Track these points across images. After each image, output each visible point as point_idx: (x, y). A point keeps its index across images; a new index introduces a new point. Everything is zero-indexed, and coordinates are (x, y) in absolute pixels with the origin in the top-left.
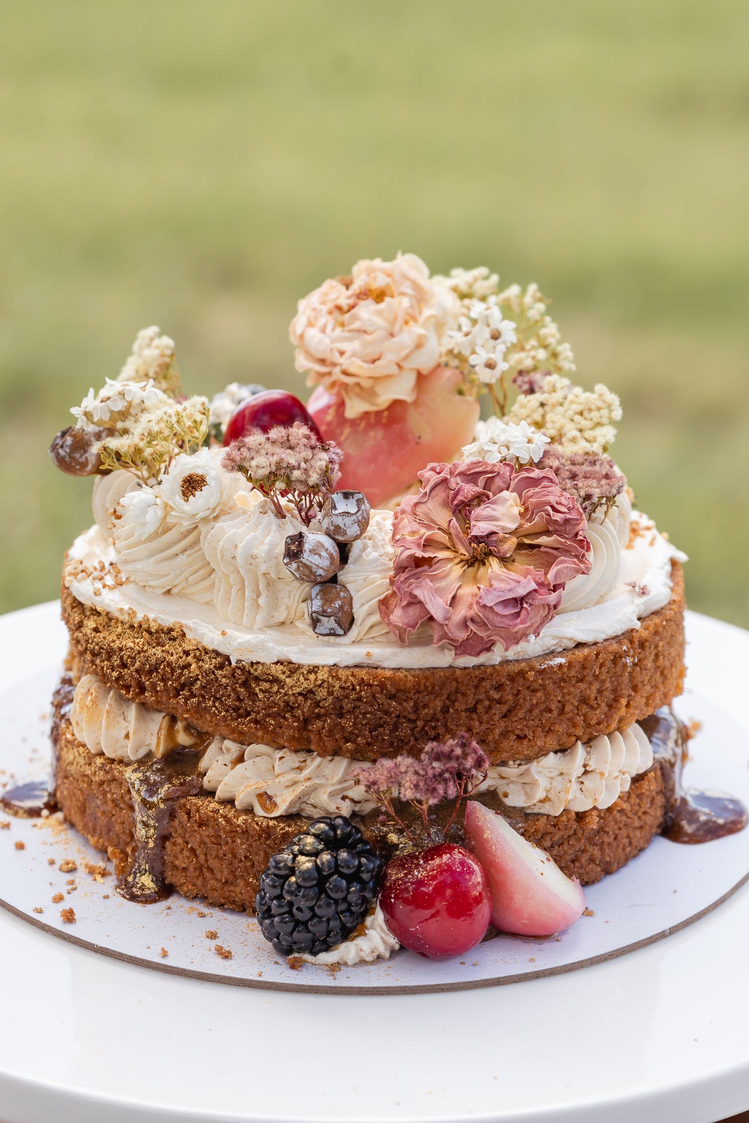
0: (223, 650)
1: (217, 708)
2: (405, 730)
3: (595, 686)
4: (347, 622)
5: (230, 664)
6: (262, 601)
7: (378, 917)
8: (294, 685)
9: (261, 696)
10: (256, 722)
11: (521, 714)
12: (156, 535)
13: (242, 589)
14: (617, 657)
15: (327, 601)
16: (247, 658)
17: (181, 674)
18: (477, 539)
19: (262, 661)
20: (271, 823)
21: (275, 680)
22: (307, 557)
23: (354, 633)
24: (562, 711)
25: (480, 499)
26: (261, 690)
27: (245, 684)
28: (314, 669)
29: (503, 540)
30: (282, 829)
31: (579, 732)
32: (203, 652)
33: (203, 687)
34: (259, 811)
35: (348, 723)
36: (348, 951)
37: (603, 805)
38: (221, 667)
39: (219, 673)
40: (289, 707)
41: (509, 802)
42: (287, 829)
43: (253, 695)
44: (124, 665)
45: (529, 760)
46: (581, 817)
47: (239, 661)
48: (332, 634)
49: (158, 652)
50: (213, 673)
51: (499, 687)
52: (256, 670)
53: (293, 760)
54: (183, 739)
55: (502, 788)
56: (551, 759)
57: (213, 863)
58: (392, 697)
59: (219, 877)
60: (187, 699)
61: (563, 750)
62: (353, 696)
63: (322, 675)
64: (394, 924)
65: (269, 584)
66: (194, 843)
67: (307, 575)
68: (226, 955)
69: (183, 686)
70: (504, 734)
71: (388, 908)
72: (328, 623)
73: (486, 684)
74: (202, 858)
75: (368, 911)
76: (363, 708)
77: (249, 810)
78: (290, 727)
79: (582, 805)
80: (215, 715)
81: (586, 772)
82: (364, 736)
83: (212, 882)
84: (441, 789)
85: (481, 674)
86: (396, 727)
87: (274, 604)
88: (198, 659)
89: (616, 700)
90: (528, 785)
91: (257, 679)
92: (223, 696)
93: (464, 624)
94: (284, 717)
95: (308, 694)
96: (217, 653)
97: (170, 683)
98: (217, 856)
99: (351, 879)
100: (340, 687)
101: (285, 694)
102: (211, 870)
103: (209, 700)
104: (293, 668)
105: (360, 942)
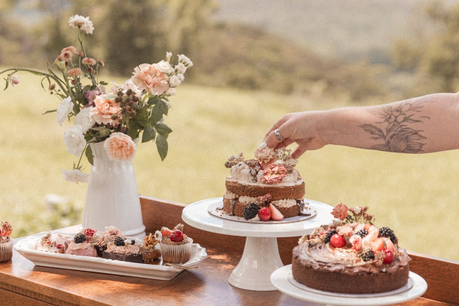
0: (242, 184)
2: (262, 194)
3: (287, 192)
4: (256, 181)
6: (247, 178)
7: (257, 215)
10: (245, 192)
11: (277, 193)
12: (235, 171)
13: (245, 177)
14: (291, 189)
15: (254, 178)
16: (244, 185)
17: (237, 188)
18: (273, 171)
19: (246, 185)
21: (248, 187)
22: (252, 172)
23: (257, 183)
24: (282, 194)
25: (273, 168)
27: (244, 188)
28: (252, 186)
29: (276, 172)
31: (285, 197)
32: (239, 184)
33: (239, 189)
34: (245, 204)
35: (256, 192)
36: (253, 219)
37: (288, 207)
38: (241, 186)
40: (249, 191)
41: (276, 205)
42: (247, 206)
43: (245, 189)
44: (231, 187)
45: (278, 200)
46: (285, 208)
48: (255, 182)
49: (234, 185)
51: (274, 189)
53: (249, 197)
54: (237, 196)
55: (275, 203)
56: (281, 200)
57: (239, 211)
58: (261, 189)
60: (237, 190)
61: (283, 199)
63: (253, 186)
64: (259, 216)
65: (248, 177)
66: (237, 208)
67: (252, 175)
68: (239, 219)
70: (275, 196)
71: (258, 214)
72: (254, 181)
73: (273, 189)
75: (256, 215)
76: (257, 190)
77: (244, 204)
78: (249, 193)
79: (285, 207)
80: (240, 192)
81: (286, 203)
82: (257, 194)
83: (239, 214)
84: (265, 199)
85: (272, 188)
86: (261, 193)
87: (248, 179)
88: (239, 185)
89: (290, 194)
90: (278, 203)
91: (245, 187)
92: (242, 190)
93: (269, 181)
95: (251, 189)
96: (241, 184)
99: (254, 209)
100: (255, 188)
101: (248, 189)
104: (250, 186)
105: (255, 218)
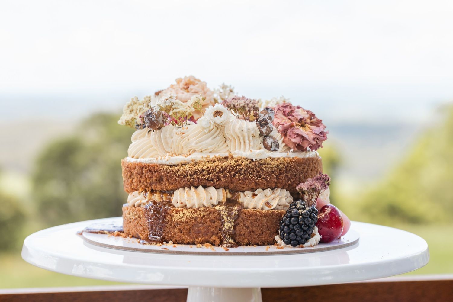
0: (250, 158)
1: (251, 177)
5: (253, 161)
6: (252, 143)
8: (274, 164)
9: (265, 169)
10: (264, 178)
13: (244, 141)
16: (259, 158)
17: (236, 169)
19: (263, 158)
20: (273, 210)
21: (268, 164)
23: (279, 150)
26: (264, 168)
27: (259, 167)
30: (277, 211)
33: (245, 171)
34: (266, 208)
35: (289, 175)
38: (250, 163)
39: (250, 165)
40: (273, 172)
42: (278, 211)
43: (262, 170)
47: (256, 160)
48: (274, 150)
50: (248, 165)
52: (261, 162)
54: (229, 195)
57: (254, 229)
59: (257, 233)
60: (239, 176)
62: (290, 166)
66: (248, 224)
69: (237, 173)
72: (274, 147)
74: (251, 228)
76: (293, 169)
78: (274, 178)
80: (250, 179)
82: (293, 179)
83: (255, 236)
87: (254, 145)
91: (263, 164)
92: (252, 172)
94: (272, 175)
95: (278, 166)
96: (248, 159)
97: (232, 172)
98: (256, 226)
100: (287, 163)
101: (272, 167)
102: (253, 232)
103: (248, 174)
